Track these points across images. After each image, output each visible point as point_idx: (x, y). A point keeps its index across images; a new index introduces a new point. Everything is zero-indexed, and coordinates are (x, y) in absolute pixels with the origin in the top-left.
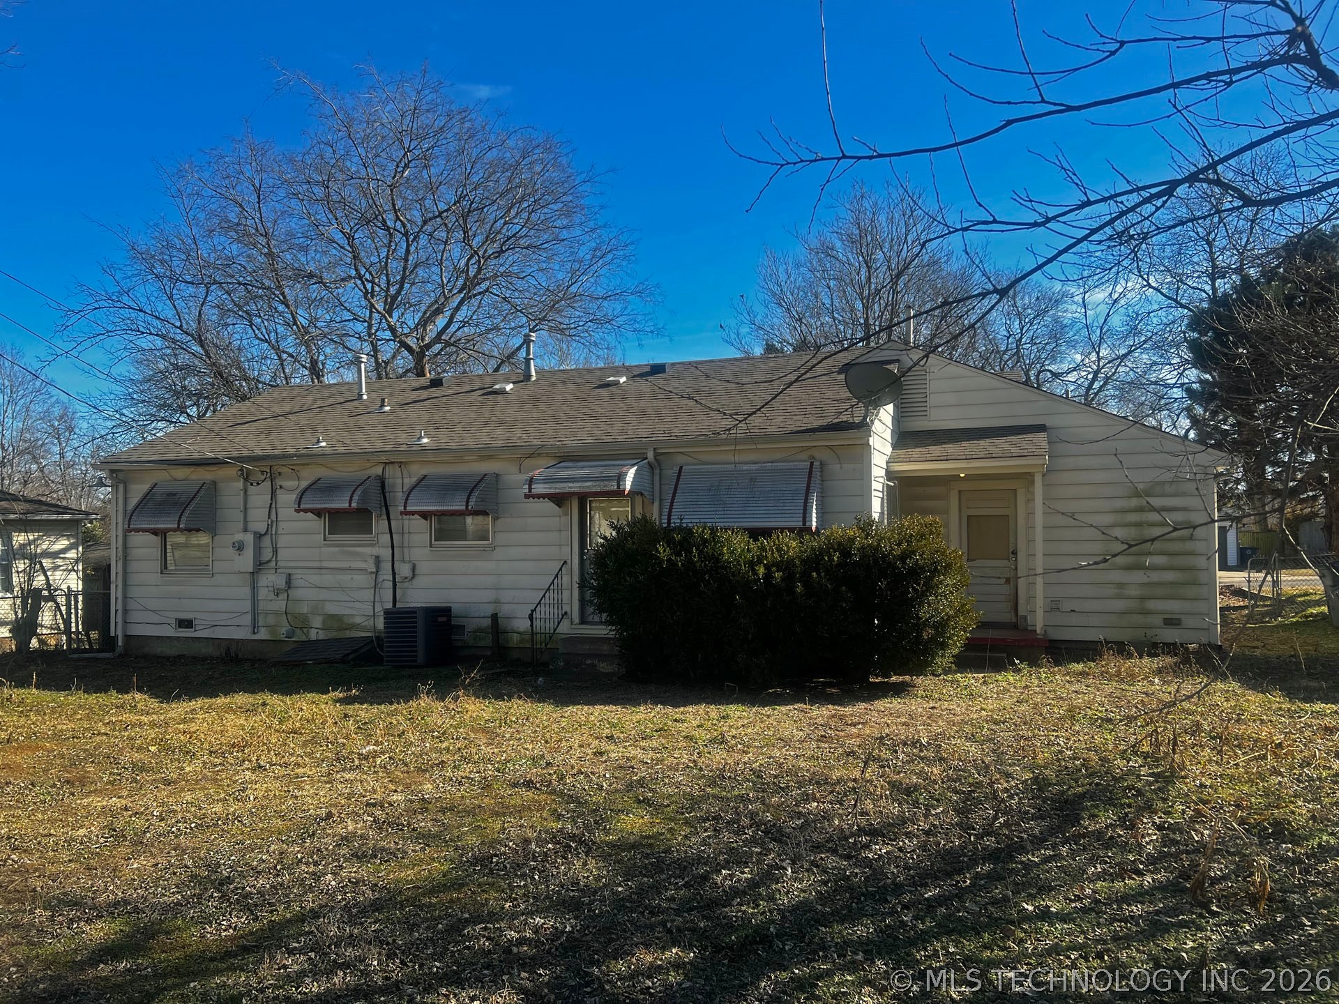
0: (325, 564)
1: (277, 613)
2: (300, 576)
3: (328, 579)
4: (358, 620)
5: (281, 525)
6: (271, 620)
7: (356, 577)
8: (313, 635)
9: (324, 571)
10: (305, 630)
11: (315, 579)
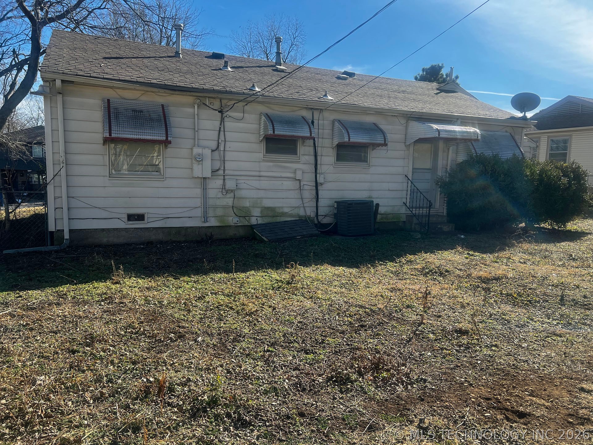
0: (263, 174)
1: (224, 207)
2: (243, 181)
3: (265, 184)
4: (286, 210)
5: (228, 144)
6: (219, 212)
7: (285, 183)
8: (254, 221)
9: (262, 178)
10: (247, 218)
11: (255, 183)
